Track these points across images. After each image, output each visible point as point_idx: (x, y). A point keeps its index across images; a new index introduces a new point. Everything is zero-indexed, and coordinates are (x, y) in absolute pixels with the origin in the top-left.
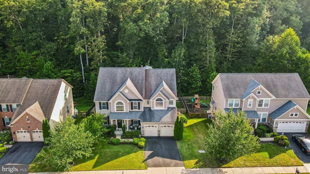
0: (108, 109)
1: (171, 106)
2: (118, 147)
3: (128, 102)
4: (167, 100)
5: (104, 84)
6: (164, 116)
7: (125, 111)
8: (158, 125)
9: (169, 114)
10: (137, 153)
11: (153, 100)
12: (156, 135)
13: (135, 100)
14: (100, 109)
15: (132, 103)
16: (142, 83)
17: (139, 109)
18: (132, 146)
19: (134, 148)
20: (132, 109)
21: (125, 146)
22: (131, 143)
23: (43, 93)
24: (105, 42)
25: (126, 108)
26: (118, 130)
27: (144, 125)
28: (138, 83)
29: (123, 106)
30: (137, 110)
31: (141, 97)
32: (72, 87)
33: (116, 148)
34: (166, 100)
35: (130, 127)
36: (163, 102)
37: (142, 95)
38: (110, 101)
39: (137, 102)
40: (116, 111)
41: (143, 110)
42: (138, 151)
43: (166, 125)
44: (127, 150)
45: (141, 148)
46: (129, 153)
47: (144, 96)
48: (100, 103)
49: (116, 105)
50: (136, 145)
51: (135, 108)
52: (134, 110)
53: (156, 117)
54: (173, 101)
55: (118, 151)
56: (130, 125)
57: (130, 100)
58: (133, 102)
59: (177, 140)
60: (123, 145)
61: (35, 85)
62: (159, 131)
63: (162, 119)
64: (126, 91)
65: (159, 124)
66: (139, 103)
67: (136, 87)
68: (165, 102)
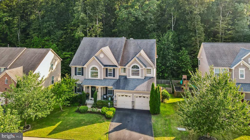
0: (83, 75)
1: (149, 75)
2: (83, 115)
3: (103, 67)
4: (144, 67)
5: (84, 50)
6: (139, 85)
7: (99, 78)
8: (132, 95)
9: (146, 83)
10: (102, 124)
11: (129, 67)
12: (130, 107)
13: (110, 66)
14: (76, 75)
15: (107, 69)
16: (120, 50)
17: (114, 76)
18: (99, 116)
19: (101, 118)
20: (107, 76)
21: (91, 115)
22: (99, 113)
23: (30, 59)
24: (101, 28)
25: (101, 75)
26: (91, 100)
27: (117, 94)
28: (116, 50)
29: (97, 72)
30: (112, 77)
31: (117, 63)
32: (62, 60)
33: (81, 117)
34: (142, 67)
35: (104, 97)
36: (140, 69)
37: (117, 61)
38: (85, 66)
39: (112, 68)
40: (90, 77)
41: (118, 78)
42: (104, 121)
43: (141, 95)
44: (92, 119)
45: (108, 118)
46: (92, 123)
47: (119, 62)
48: (76, 68)
49: (91, 70)
50: (104, 114)
51: (110, 74)
52: (109, 77)
53: (131, 85)
54: (150, 69)
55: (81, 120)
56: (104, 95)
57: (105, 66)
58: (109, 68)
59: (153, 114)
60: (90, 114)
61: (26, 53)
62: (133, 102)
63: (137, 88)
64: (102, 56)
65: (133, 93)
66: (114, 69)
67: (113, 54)
68: (142, 70)
